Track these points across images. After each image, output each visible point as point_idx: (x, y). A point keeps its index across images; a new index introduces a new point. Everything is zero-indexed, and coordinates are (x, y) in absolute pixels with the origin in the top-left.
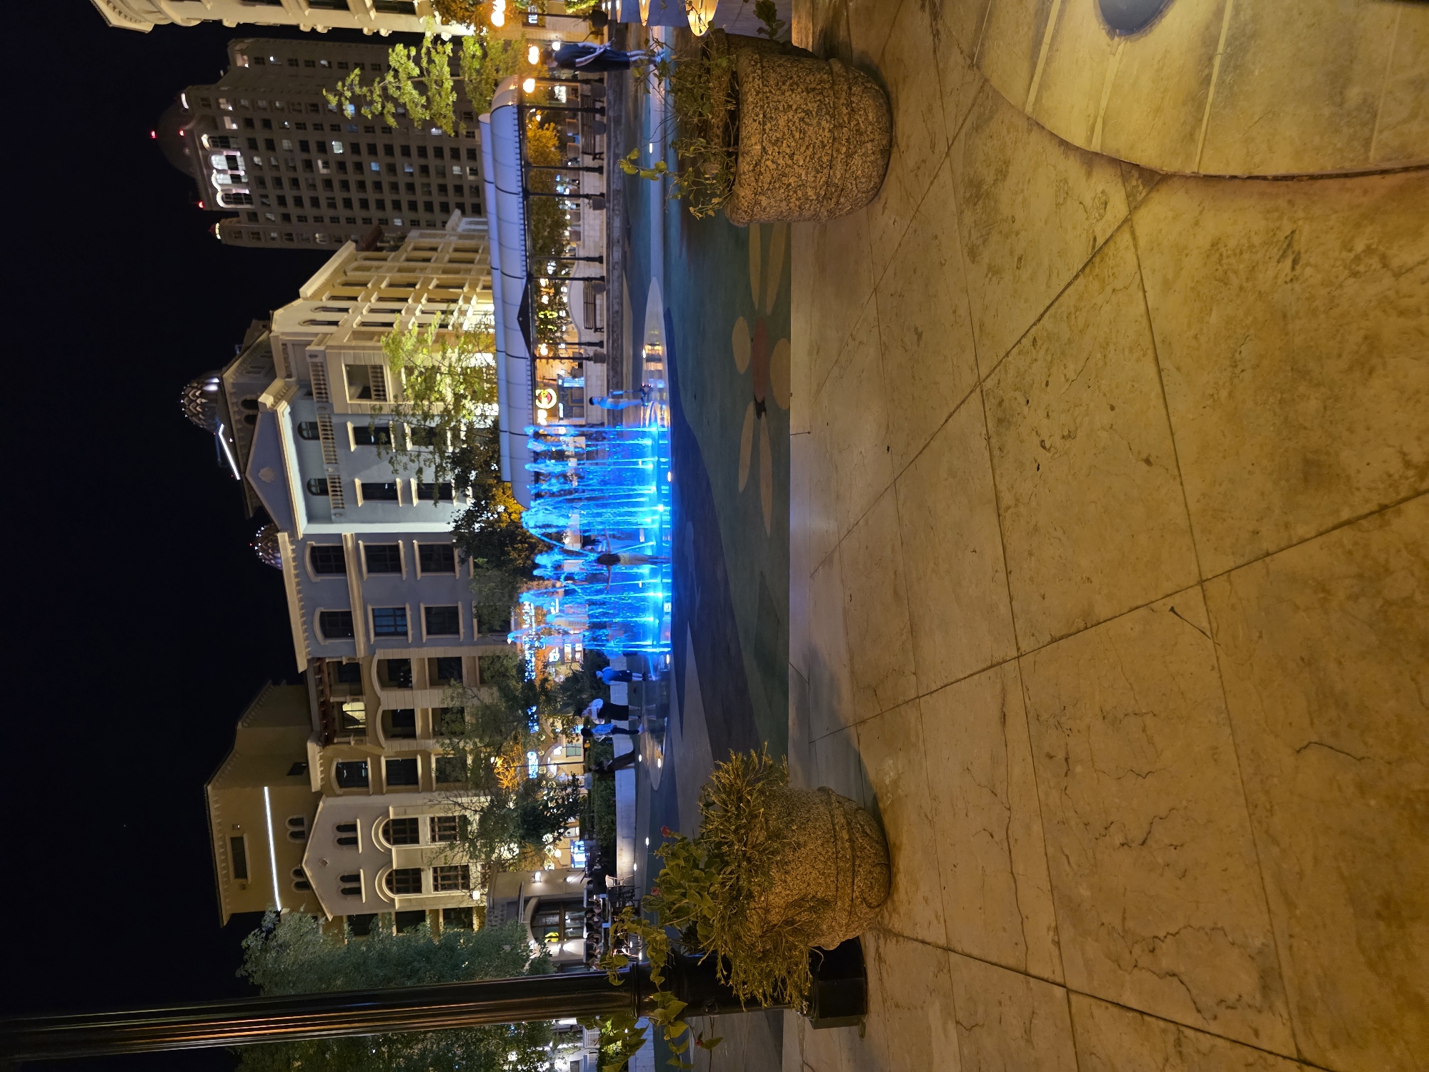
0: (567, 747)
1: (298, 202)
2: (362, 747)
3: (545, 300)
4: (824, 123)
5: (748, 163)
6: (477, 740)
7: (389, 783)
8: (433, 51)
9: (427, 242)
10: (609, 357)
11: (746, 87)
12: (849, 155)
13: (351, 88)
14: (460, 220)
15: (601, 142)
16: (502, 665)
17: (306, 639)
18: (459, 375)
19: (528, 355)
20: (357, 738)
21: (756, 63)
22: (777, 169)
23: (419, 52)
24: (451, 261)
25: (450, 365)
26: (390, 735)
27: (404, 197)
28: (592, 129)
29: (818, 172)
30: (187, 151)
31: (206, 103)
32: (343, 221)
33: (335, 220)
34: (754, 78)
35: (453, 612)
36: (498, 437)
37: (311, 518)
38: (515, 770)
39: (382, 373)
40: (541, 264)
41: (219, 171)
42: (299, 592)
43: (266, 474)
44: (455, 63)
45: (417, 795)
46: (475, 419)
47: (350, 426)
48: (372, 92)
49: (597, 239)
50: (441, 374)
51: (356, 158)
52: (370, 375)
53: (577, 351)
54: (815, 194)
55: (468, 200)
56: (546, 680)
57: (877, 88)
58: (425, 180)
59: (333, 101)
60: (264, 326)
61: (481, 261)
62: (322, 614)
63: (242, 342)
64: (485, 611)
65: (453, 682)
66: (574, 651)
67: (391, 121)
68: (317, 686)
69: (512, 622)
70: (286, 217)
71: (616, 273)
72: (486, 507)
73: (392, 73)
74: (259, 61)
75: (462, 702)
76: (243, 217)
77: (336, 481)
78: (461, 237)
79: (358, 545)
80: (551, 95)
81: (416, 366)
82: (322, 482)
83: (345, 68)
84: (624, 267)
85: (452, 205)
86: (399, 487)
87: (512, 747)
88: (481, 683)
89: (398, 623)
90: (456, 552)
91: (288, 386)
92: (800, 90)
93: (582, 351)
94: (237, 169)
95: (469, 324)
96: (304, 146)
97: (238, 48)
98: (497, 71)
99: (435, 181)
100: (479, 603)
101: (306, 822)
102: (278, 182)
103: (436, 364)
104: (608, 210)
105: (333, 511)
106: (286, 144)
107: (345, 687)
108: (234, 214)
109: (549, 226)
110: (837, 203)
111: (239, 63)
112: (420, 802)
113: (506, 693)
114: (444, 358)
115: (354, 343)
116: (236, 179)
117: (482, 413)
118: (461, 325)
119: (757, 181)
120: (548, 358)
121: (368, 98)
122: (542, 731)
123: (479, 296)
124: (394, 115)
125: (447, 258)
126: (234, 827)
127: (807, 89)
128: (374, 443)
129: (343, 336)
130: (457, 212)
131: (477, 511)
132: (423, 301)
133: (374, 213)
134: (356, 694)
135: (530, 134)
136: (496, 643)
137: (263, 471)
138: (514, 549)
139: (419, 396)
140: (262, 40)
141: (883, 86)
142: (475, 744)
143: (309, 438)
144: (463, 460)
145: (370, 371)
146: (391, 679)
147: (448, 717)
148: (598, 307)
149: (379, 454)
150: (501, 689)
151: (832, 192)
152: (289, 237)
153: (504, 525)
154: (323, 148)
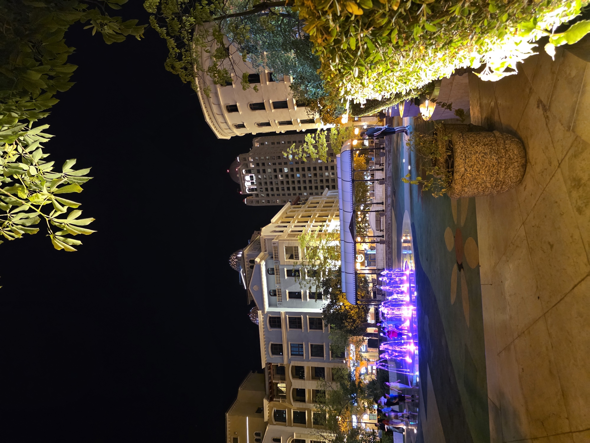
0: (369, 415)
1: (272, 189)
2: (284, 404)
3: (360, 220)
4: (493, 157)
5: (458, 176)
6: (331, 407)
7: (294, 422)
8: (320, 134)
9: (315, 200)
10: (386, 241)
11: (456, 147)
12: (506, 168)
13: (292, 150)
14: (327, 192)
15: (383, 160)
16: (341, 373)
17: (266, 355)
18: (326, 249)
19: (353, 242)
20: (282, 399)
21: (460, 137)
22: (472, 177)
23: (315, 135)
24: (324, 207)
25: (323, 246)
26: (295, 400)
27: (308, 185)
28: (379, 155)
29: (491, 176)
30: (238, 175)
31: (245, 159)
32: (287, 195)
33: (284, 195)
34: (460, 143)
35: (322, 347)
36: (341, 274)
37: (270, 305)
38: (347, 423)
39: (298, 249)
40: (358, 206)
41: (247, 181)
42: (264, 335)
43: (256, 288)
44: (328, 138)
45: (305, 429)
46: (332, 266)
47: (285, 269)
48: (298, 151)
49: (381, 196)
50: (319, 249)
51: (292, 173)
52: (293, 250)
53: (373, 239)
54: (491, 185)
55: (331, 184)
56: (360, 382)
57: (517, 140)
58: (315, 179)
59: (285, 155)
60: (258, 233)
61: (335, 206)
62: (272, 344)
63: (250, 239)
64: (334, 348)
65: (321, 379)
66: (372, 369)
67: (305, 160)
68: (268, 375)
69: (346, 353)
70: (268, 195)
71: (389, 208)
72: (336, 303)
73: (306, 143)
74: (262, 144)
75: (325, 388)
76: (254, 196)
77: (279, 290)
78: (328, 198)
79: (286, 316)
80: (363, 144)
81: (310, 246)
82: (275, 291)
83: (290, 143)
84: (393, 206)
85: (325, 187)
86: (302, 293)
87: (346, 412)
88: (332, 380)
89: (300, 350)
90: (323, 322)
91: (265, 255)
92: (481, 145)
93: (375, 239)
94: (253, 180)
95: (330, 230)
96: (275, 171)
97: (256, 141)
98: (343, 138)
99: (319, 178)
100: (332, 344)
101: (261, 435)
102: (266, 183)
103: (318, 245)
104: (386, 184)
105: (278, 303)
106: (269, 170)
107: (279, 376)
108: (251, 195)
109: (362, 192)
110: (502, 188)
111: (256, 145)
112: (306, 432)
113: (343, 386)
114: (320, 243)
115: (288, 239)
116: (252, 183)
117: (334, 265)
118: (327, 230)
119: (463, 182)
120: (361, 243)
121: (298, 153)
122: (359, 406)
123: (334, 219)
124: (306, 158)
125: (322, 206)
126: (235, 433)
127: (484, 144)
128: (294, 276)
129: (284, 236)
130: (327, 189)
131: (332, 305)
132: (314, 222)
133: (297, 191)
134: (283, 380)
135: (355, 159)
136: (339, 362)
137: (255, 286)
138: (347, 322)
139: (311, 258)
140: (263, 137)
141: (520, 139)
142: (330, 408)
143: (271, 274)
144: (326, 284)
145: (293, 248)
146: (296, 375)
147: (319, 395)
148: (381, 222)
149: (295, 281)
150: (341, 384)
151: (498, 184)
152: (269, 201)
153: (342, 311)
154: (281, 170)
